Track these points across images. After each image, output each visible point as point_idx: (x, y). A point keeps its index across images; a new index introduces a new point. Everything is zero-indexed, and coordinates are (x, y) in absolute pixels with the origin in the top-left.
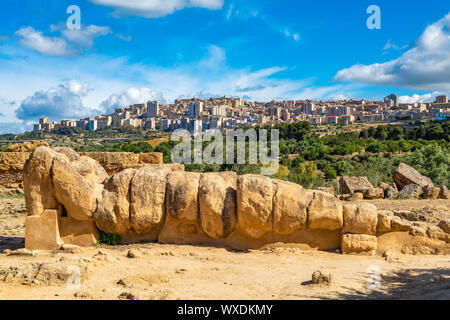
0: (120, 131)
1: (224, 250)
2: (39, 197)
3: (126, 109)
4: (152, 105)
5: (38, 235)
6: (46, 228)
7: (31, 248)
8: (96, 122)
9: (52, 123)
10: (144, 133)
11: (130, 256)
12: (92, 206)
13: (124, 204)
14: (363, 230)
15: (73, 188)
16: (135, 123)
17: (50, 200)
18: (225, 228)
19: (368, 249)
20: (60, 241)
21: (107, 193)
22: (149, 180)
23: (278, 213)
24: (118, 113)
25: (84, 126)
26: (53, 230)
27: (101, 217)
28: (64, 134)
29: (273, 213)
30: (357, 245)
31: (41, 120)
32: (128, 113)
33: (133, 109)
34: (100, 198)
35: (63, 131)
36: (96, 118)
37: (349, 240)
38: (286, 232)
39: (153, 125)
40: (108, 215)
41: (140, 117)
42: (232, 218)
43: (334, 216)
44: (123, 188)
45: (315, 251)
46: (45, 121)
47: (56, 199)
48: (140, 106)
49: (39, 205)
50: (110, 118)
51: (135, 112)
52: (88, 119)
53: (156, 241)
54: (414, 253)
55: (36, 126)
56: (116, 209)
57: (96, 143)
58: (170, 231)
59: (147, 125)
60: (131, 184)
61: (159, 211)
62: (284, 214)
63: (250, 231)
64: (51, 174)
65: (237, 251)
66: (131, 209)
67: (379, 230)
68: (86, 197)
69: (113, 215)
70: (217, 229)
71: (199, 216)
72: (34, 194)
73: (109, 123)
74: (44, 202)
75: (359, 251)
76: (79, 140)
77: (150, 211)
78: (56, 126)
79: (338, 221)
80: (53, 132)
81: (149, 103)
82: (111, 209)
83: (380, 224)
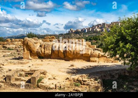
0: (94, 32)
1: (64, 60)
2: (26, 48)
3: (96, 26)
4: (104, 24)
5: (26, 56)
6: (27, 55)
7: (24, 59)
8: (87, 30)
9: (74, 30)
10: (101, 33)
11: (42, 61)
12: (36, 50)
13: (43, 50)
14: (95, 56)
15: (32, 46)
16: (98, 30)
17: (28, 49)
18: (64, 56)
19: (96, 61)
20: (30, 58)
21: (40, 47)
22: (48, 45)
23: (75, 52)
24: (93, 27)
25: (83, 31)
26: (29, 55)
27: (38, 52)
28: (77, 33)
29: (74, 52)
30: (93, 60)
31: (71, 29)
32: (96, 27)
33: (98, 25)
34: (38, 48)
35: (77, 32)
36: (87, 29)
37: (92, 59)
38: (78, 57)
39: (104, 30)
40: (40, 52)
41: (100, 28)
42: (65, 53)
43: (88, 53)
44: (43, 46)
45: (84, 61)
46: (72, 30)
47: (29, 49)
48: (100, 25)
49: (26, 50)
50: (91, 28)
51: (99, 26)
52: (84, 29)
53: (50, 58)
54: (107, 62)
55: (69, 31)
56: (41, 51)
57: (87, 36)
58: (53, 56)
59: (102, 30)
60: (44, 46)
61: (50, 51)
62: (76, 53)
63: (70, 56)
64: (28, 43)
65: (67, 61)
66: (44, 51)
67: (99, 57)
68: (35, 48)
69: (41, 52)
70: (63, 56)
71: (58, 53)
72: (24, 48)
73: (91, 30)
74: (27, 49)
75: (93, 61)
76: (81, 35)
77: (48, 52)
78: (75, 31)
79: (89, 54)
80: (74, 33)
81: (103, 24)
82: (40, 51)
83: (99, 55)
